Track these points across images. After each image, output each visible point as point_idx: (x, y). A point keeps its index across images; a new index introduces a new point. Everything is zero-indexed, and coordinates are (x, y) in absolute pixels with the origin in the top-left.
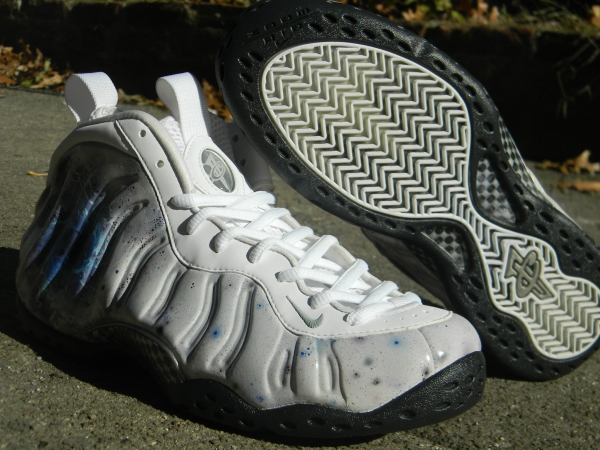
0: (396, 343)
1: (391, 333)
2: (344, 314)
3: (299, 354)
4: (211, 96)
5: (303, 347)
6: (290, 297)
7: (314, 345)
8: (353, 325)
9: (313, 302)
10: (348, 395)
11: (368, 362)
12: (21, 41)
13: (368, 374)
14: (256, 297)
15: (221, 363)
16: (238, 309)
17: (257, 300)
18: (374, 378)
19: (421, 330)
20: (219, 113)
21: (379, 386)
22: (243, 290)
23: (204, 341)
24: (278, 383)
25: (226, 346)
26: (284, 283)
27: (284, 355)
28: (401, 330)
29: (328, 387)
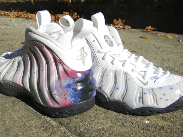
0: (171, 88)
1: (169, 86)
2: (154, 81)
3: (143, 94)
4: (121, 22)
5: (144, 91)
6: (137, 77)
7: (147, 91)
8: (157, 84)
9: (144, 78)
10: (158, 104)
11: (164, 95)
12: (71, 11)
13: (164, 98)
14: (127, 77)
15: (120, 97)
16: (122, 81)
17: (128, 78)
18: (166, 99)
19: (177, 84)
20: (123, 27)
21: (167, 101)
22: (123, 75)
23: (114, 91)
24: (138, 101)
25: (121, 92)
26: (134, 72)
27: (139, 94)
28: (171, 84)
29: (153, 102)
